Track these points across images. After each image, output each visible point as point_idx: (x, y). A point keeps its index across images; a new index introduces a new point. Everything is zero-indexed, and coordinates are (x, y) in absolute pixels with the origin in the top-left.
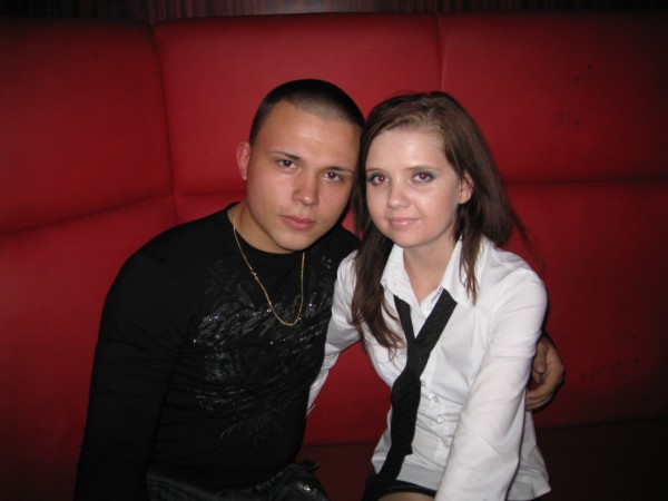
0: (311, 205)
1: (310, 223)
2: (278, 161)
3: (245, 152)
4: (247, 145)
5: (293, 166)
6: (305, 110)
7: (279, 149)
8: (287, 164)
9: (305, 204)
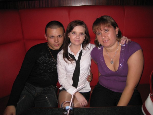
0: (58, 42)
1: (58, 45)
2: (50, 37)
3: (46, 36)
4: (45, 35)
5: (53, 37)
6: (52, 28)
7: (50, 35)
8: (52, 37)
9: (57, 43)
